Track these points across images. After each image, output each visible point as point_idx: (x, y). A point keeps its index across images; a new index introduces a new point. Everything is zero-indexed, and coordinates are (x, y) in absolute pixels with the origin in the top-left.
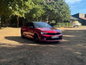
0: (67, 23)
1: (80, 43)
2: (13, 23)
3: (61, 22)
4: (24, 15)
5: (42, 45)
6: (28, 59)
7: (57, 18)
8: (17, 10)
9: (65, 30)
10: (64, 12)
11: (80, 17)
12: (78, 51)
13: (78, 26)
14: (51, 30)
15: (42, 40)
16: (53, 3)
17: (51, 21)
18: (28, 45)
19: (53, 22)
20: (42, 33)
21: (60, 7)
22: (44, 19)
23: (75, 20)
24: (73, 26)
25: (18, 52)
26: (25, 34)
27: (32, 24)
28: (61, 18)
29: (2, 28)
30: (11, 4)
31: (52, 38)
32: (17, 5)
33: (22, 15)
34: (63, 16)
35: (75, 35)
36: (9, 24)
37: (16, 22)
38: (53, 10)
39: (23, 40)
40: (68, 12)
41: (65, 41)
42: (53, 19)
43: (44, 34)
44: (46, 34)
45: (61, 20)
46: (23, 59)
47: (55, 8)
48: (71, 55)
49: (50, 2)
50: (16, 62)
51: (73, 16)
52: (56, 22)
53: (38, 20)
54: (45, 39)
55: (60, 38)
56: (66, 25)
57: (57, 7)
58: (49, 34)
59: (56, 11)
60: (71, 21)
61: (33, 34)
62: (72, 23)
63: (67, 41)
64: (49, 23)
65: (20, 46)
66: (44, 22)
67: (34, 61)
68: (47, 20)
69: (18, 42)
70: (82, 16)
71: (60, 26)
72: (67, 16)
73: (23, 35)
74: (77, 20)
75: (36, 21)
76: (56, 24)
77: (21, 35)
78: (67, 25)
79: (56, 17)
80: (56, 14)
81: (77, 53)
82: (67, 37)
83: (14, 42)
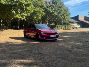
0: (67, 25)
1: (73, 41)
2: (14, 26)
3: (60, 24)
4: (25, 17)
5: (42, 43)
6: (32, 51)
7: (56, 21)
8: (19, 14)
9: (64, 32)
10: (63, 15)
11: (79, 19)
12: (70, 46)
13: (76, 28)
14: (49, 31)
15: (43, 39)
16: (53, 6)
17: (51, 24)
18: (31, 43)
19: (53, 24)
20: (42, 33)
21: (59, 9)
22: (44, 21)
23: (74, 22)
24: (72, 28)
25: (24, 47)
26: (28, 34)
27: (34, 26)
28: (60, 20)
29: (3, 30)
30: (14, 8)
31: (51, 37)
32: (19, 10)
33: (23, 17)
34: (62, 18)
35: (72, 36)
36: (10, 26)
37: (17, 24)
38: (52, 13)
39: (26, 39)
40: (67, 15)
41: (62, 40)
42: (53, 22)
43: (44, 34)
44: (46, 34)
45: (61, 22)
46: (29, 50)
47: (55, 11)
48: (64, 48)
49: (50, 5)
50: (24, 52)
51: (72, 18)
52: (56, 24)
53: (39, 22)
54: (45, 38)
55: (57, 37)
56: (65, 27)
57: (57, 9)
58: (48, 34)
59: (56, 13)
60: (70, 24)
61: (35, 35)
62: (71, 25)
63: (63, 40)
64: (48, 25)
65: (25, 43)
66: (44, 24)
67: (37, 51)
68: (46, 23)
69: (22, 40)
70: (81, 18)
71: (60, 28)
72: (66, 18)
73: (26, 36)
74: (76, 22)
75: (36, 23)
76: (55, 26)
77: (24, 36)
78: (67, 27)
79: (55, 19)
80: (55, 17)
81: (69, 47)
82: (64, 37)
83: (18, 40)
